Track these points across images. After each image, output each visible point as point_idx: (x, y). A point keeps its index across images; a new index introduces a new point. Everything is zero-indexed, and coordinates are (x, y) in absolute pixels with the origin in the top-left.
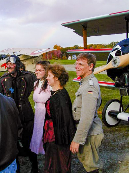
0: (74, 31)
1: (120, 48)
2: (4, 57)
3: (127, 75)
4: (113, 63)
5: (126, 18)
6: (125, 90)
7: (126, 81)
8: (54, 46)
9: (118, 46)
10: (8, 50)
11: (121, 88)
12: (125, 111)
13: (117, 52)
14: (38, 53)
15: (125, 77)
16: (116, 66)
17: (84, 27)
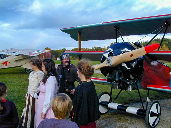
0: (70, 36)
1: (112, 50)
2: (2, 56)
3: (117, 73)
4: (107, 62)
5: (115, 27)
6: (116, 84)
7: (117, 77)
8: (46, 49)
9: (110, 49)
10: (8, 50)
11: (112, 83)
12: (114, 101)
13: (109, 53)
14: (35, 54)
15: (116, 74)
16: (109, 65)
17: (79, 32)
